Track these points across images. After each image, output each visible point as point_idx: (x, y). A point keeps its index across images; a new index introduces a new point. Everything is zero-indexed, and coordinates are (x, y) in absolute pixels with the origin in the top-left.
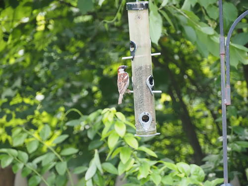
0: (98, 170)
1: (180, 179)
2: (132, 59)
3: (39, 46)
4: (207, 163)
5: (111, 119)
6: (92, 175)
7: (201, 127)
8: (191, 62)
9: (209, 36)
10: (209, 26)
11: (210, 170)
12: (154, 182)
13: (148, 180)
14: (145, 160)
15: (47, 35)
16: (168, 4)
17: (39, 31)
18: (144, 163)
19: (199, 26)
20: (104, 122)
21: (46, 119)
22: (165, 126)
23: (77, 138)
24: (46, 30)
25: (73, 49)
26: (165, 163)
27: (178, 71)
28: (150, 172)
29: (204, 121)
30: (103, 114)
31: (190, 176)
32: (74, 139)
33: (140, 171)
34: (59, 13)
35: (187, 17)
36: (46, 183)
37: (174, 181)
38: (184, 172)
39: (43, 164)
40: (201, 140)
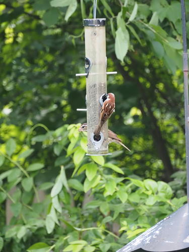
0: (64, 187)
1: (148, 196)
2: (87, 76)
3: (8, 59)
4: (175, 179)
5: (77, 135)
6: (58, 192)
7: (172, 142)
8: (162, 76)
9: (177, 51)
10: (178, 41)
11: (178, 186)
12: (121, 199)
13: (115, 197)
14: (111, 177)
15: (16, 47)
16: (135, 18)
17: (8, 44)
18: (110, 180)
19: (167, 41)
20: (70, 138)
21: (13, 133)
22: (136, 140)
23: (45, 152)
24: (15, 42)
25: (41, 62)
26: (132, 180)
27: (148, 85)
28: (116, 189)
29: (175, 136)
30: (70, 130)
31: (157, 193)
32: (43, 154)
33: (106, 188)
34: (27, 26)
35: (155, 32)
36: (12, 200)
37: (141, 199)
38: (151, 189)
39: (9, 180)
40: (172, 156)
